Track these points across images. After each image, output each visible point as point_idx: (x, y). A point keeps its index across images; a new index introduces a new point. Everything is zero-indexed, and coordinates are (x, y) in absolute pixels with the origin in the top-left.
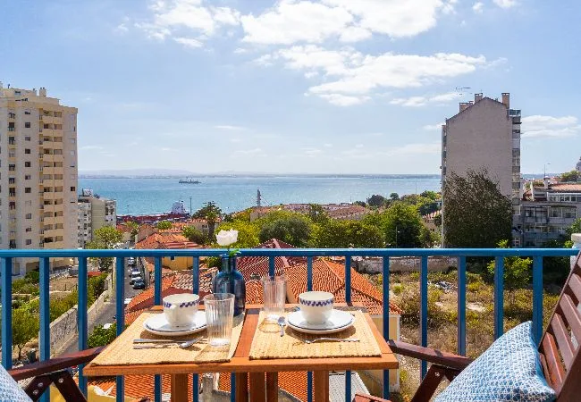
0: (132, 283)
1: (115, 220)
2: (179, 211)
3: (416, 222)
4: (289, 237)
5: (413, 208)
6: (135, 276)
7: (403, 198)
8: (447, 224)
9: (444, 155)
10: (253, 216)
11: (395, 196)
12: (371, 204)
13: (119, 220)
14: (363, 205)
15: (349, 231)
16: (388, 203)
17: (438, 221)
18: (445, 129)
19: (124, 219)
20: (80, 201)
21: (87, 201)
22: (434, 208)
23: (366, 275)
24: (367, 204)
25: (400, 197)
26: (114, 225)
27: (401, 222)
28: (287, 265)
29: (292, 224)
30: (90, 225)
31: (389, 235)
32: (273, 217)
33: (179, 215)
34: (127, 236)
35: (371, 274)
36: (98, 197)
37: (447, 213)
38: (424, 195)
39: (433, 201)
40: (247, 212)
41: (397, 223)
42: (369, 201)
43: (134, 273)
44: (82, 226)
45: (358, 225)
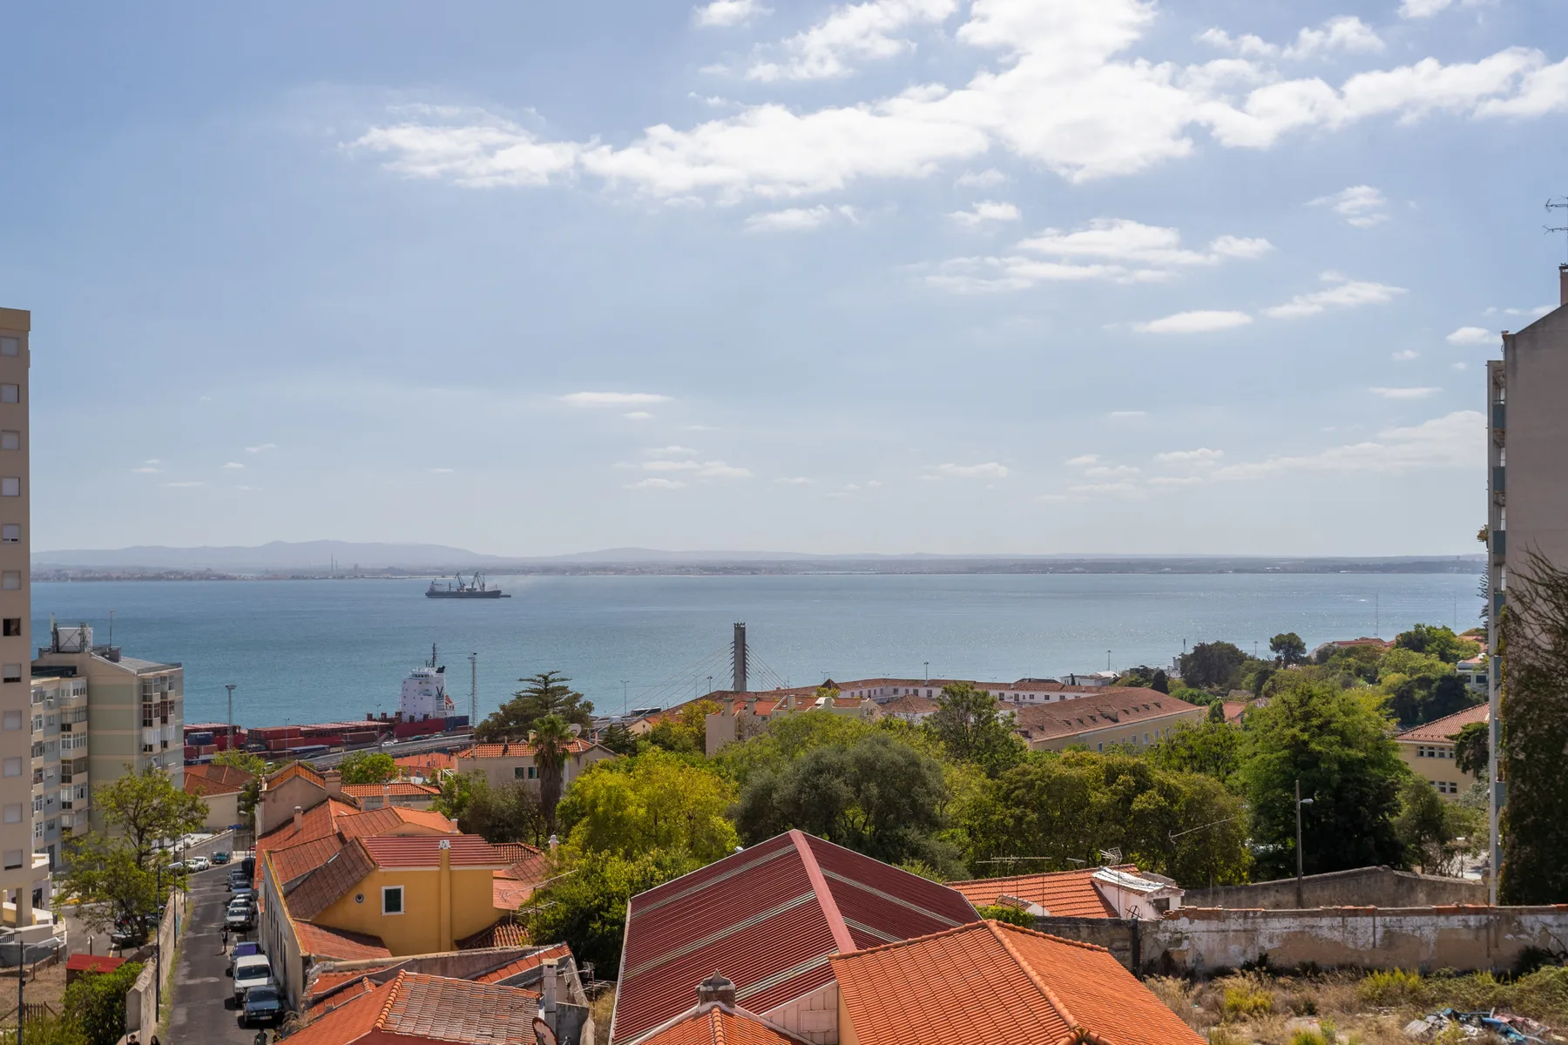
0: (236, 1002)
1: (177, 745)
2: (428, 707)
3: (1381, 754)
4: (856, 816)
5: (1367, 698)
6: (248, 973)
7: (1323, 655)
8: (1513, 768)
9: (1498, 480)
10: (718, 730)
11: (1289, 646)
12: (1191, 683)
13: (196, 742)
14: (1159, 681)
15: (1100, 797)
16: (1264, 673)
17: (1471, 751)
18: (1498, 376)
19: (219, 738)
20: (38, 671)
21: (68, 672)
22: (1451, 696)
23: (1172, 984)
24: (1176, 676)
25: (1311, 649)
26: (176, 767)
27: (1316, 758)
28: (846, 944)
29: (867, 769)
30: (85, 765)
31: (1264, 810)
32: (792, 736)
33: (428, 726)
34: (222, 807)
35: (1191, 975)
36: (114, 657)
37: (1512, 720)
38: (1415, 641)
39: (1447, 668)
40: (693, 713)
41: (1301, 759)
42: (1184, 662)
43: (244, 962)
44: (52, 771)
45: (1138, 772)
